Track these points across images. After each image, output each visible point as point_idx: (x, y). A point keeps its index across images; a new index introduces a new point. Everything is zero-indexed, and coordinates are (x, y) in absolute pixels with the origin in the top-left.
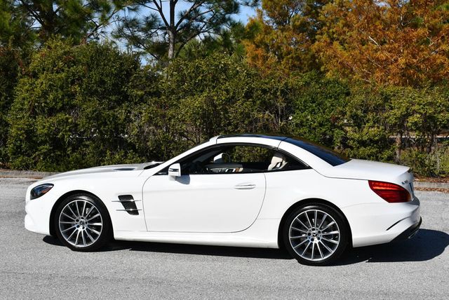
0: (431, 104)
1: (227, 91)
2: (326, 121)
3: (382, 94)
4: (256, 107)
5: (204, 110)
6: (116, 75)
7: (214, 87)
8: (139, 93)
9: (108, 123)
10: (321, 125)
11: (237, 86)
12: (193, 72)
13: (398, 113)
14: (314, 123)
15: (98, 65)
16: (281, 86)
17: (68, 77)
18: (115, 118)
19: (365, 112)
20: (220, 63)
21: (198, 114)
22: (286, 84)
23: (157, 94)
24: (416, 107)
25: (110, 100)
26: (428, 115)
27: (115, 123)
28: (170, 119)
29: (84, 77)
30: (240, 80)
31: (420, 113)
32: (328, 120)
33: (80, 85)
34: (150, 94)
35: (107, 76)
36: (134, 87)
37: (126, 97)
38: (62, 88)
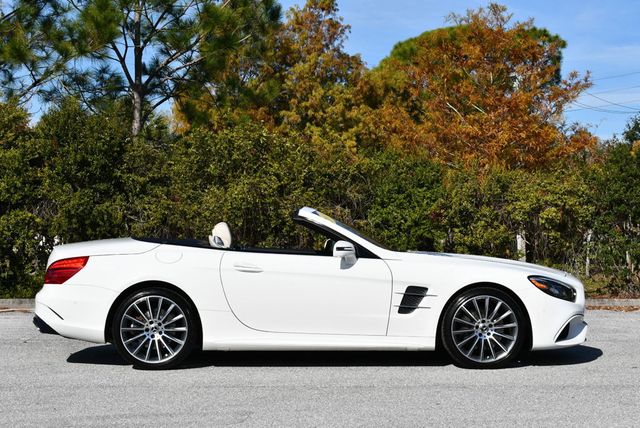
0: (570, 193)
1: (277, 175)
2: (424, 219)
3: (499, 181)
4: (321, 199)
5: (248, 203)
6: (105, 152)
7: (255, 171)
8: (141, 179)
9: (101, 223)
10: (416, 224)
11: (290, 168)
12: (226, 148)
13: (527, 206)
14: (406, 221)
15: (75, 138)
16: (352, 170)
17: (24, 155)
18: (110, 215)
19: (477, 206)
20: (262, 135)
21: (239, 209)
22: (358, 167)
23: (163, 181)
24: (549, 198)
25: (96, 190)
26: (567, 207)
27: (111, 223)
28: (193, 218)
29: (55, 155)
30: (294, 160)
31: (556, 206)
32: (426, 217)
33: (52, 167)
34: (153, 181)
35: (93, 154)
36: (130, 171)
37: (120, 186)
38: (18, 172)
